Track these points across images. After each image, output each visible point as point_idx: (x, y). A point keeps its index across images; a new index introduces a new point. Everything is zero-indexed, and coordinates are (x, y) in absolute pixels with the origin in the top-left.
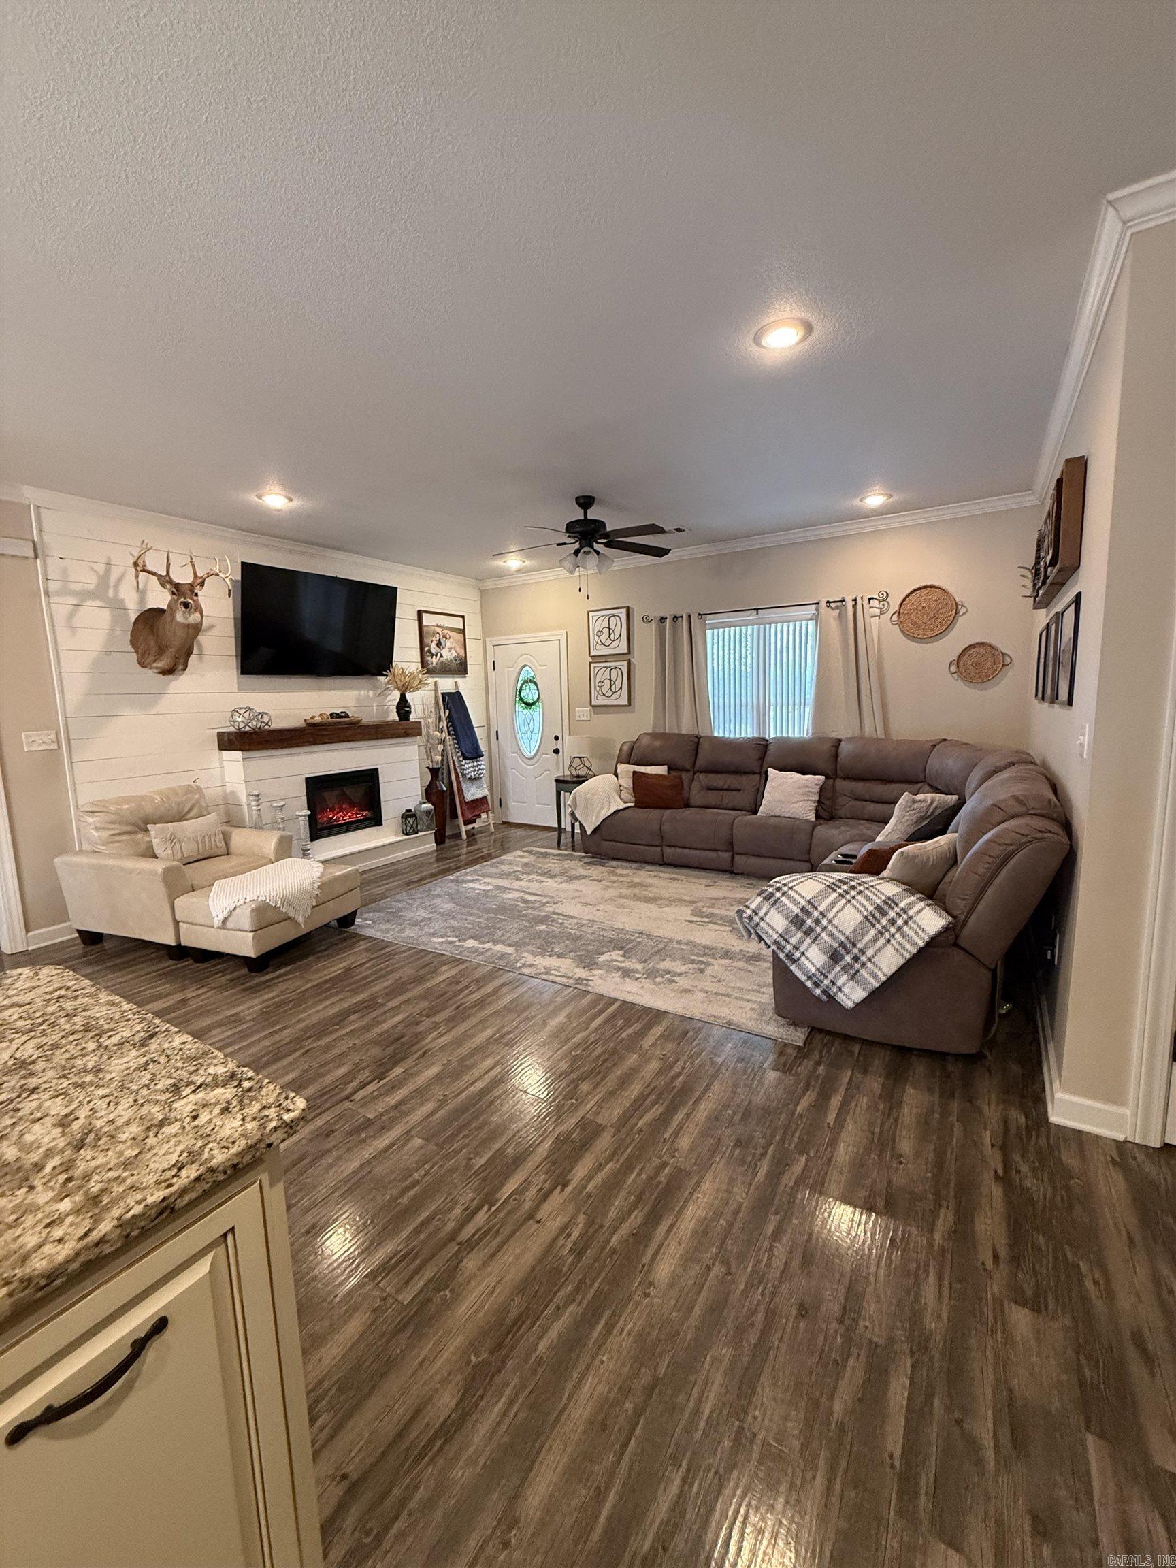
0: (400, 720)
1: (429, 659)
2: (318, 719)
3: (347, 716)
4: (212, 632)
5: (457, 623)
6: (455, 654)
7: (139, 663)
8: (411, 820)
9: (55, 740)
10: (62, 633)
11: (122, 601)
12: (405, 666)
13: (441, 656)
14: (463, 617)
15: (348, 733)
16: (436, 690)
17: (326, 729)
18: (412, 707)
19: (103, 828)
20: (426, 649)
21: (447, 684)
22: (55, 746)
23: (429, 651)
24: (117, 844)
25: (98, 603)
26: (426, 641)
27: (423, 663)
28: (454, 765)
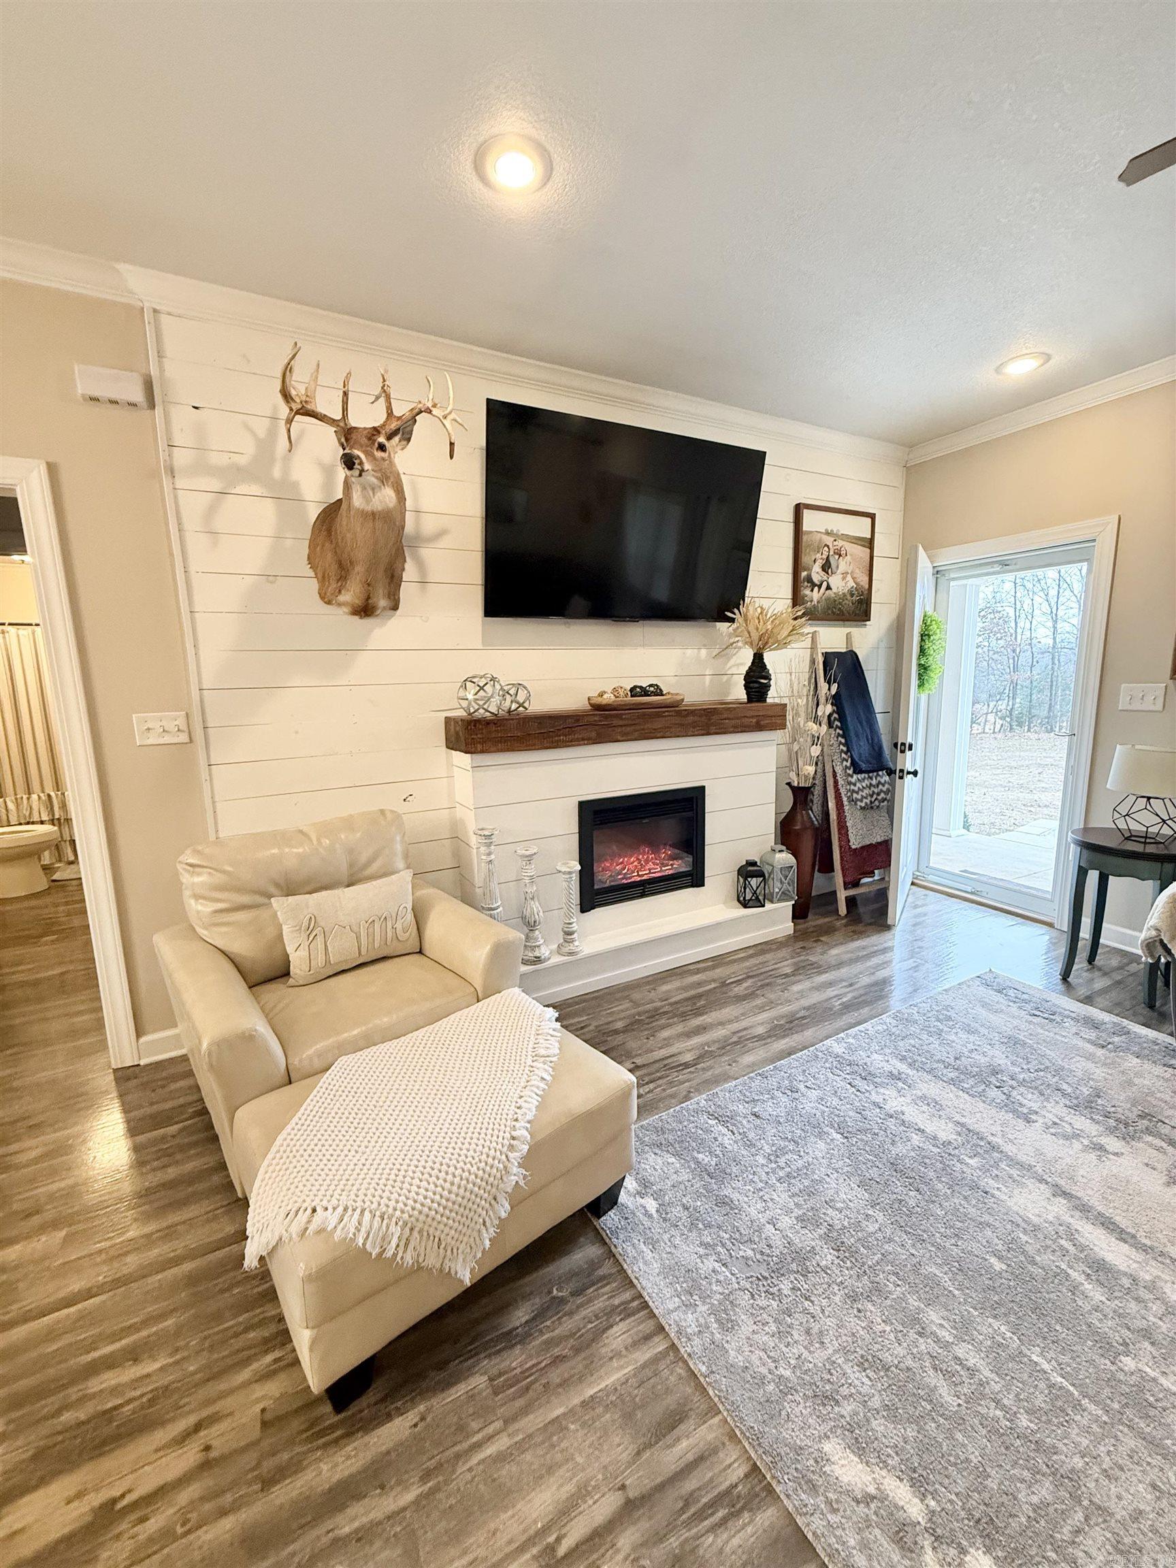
0: (750, 700)
1: (807, 592)
2: (609, 698)
3: (658, 692)
4: (444, 542)
5: (860, 527)
6: (851, 584)
7: (322, 598)
8: (754, 882)
9: (184, 727)
10: (197, 543)
11: (295, 486)
12: (766, 604)
13: (828, 588)
14: (872, 517)
15: (658, 724)
16: (813, 648)
17: (619, 717)
18: (773, 677)
19: (204, 898)
20: (804, 574)
21: (833, 638)
22: (183, 738)
23: (809, 579)
24: (224, 929)
25: (255, 489)
26: (806, 559)
27: (797, 599)
28: (836, 782)
